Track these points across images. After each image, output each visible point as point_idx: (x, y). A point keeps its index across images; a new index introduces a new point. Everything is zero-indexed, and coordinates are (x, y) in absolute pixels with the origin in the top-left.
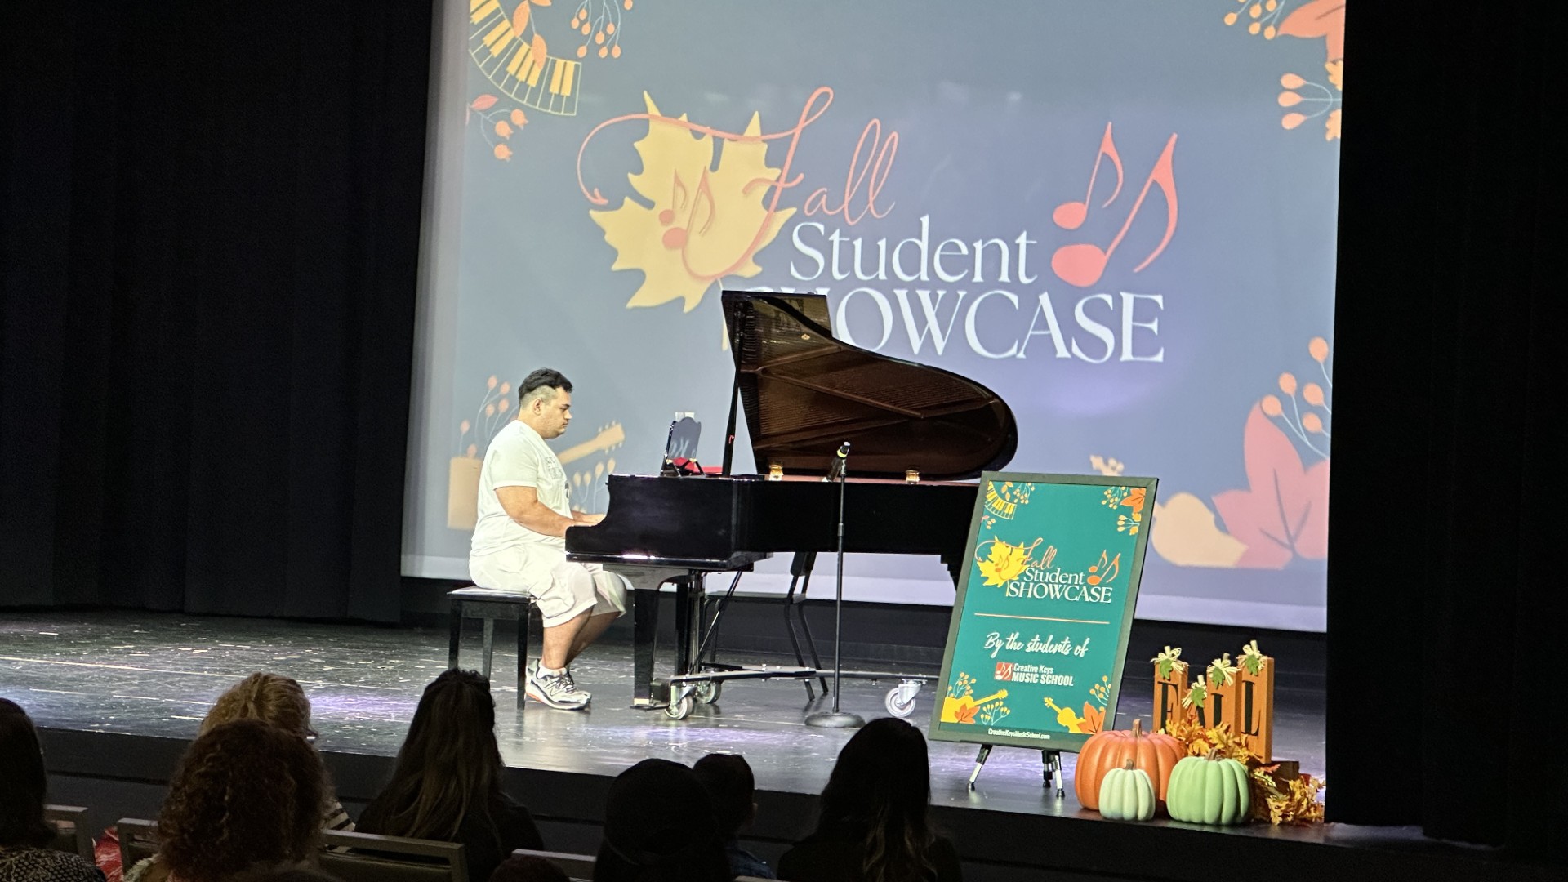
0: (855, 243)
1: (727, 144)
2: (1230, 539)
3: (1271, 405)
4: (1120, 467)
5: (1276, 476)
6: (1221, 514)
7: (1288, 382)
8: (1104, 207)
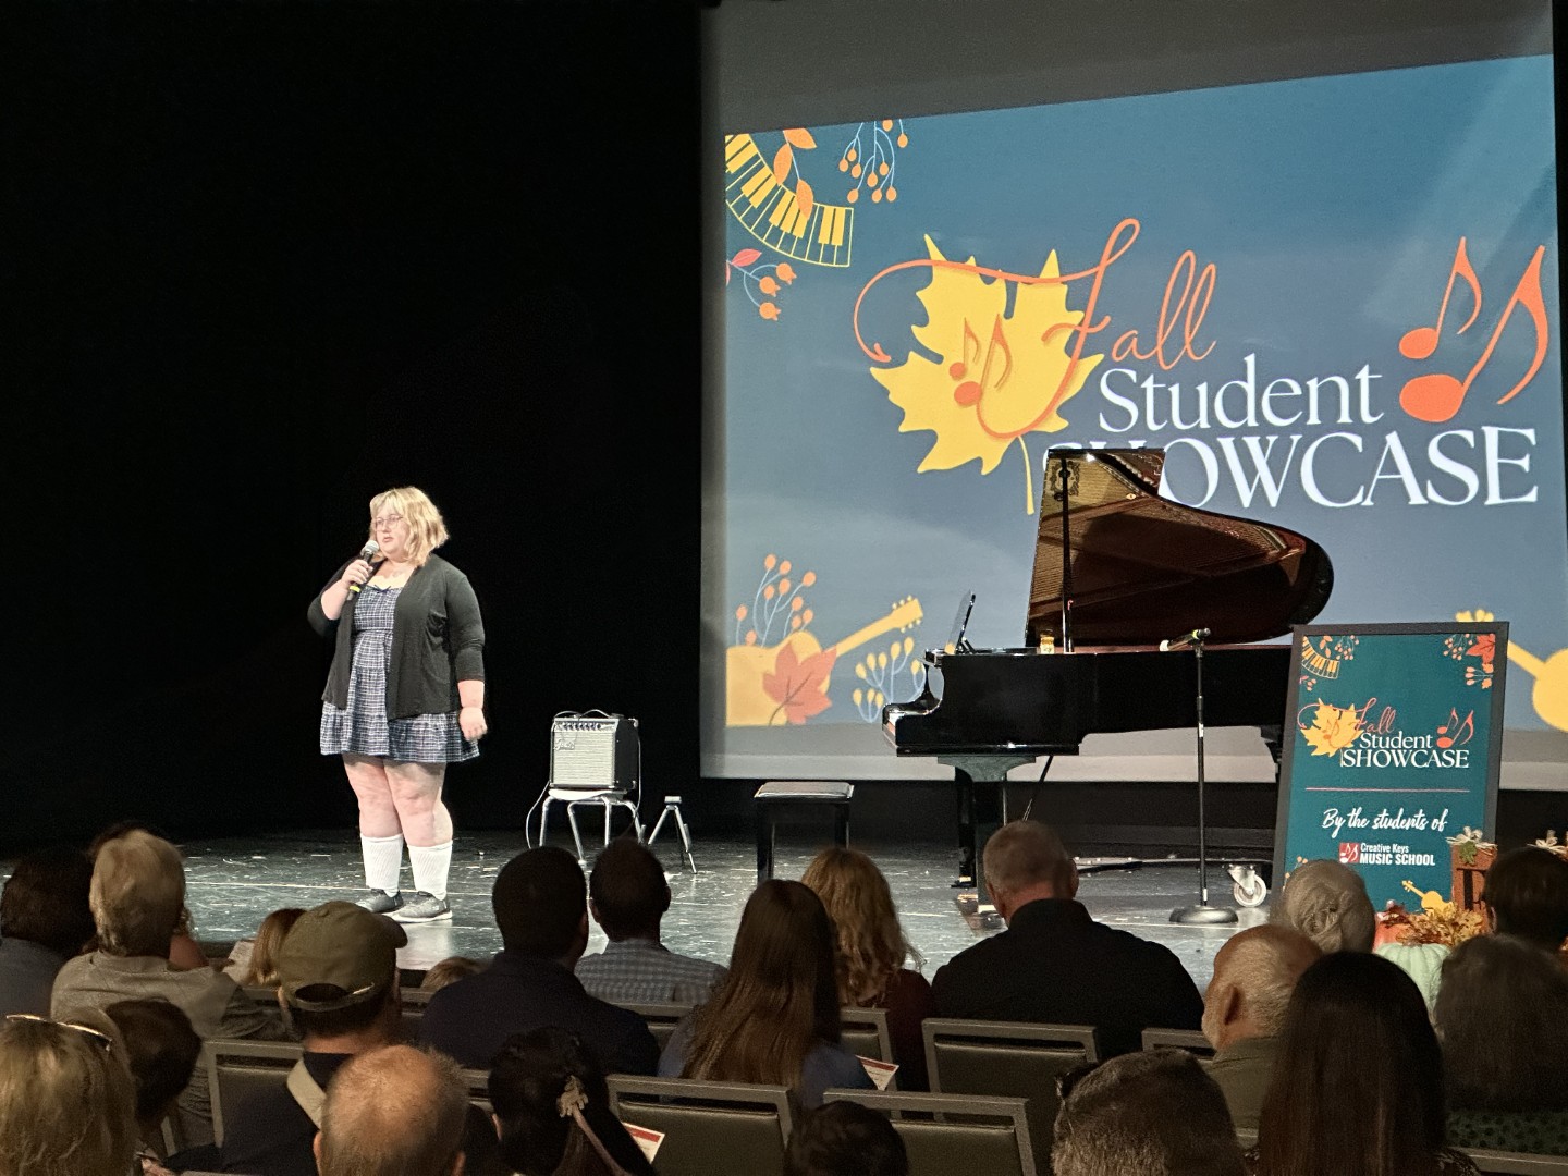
0: (1170, 389)
1: (1021, 288)
8: (1460, 332)
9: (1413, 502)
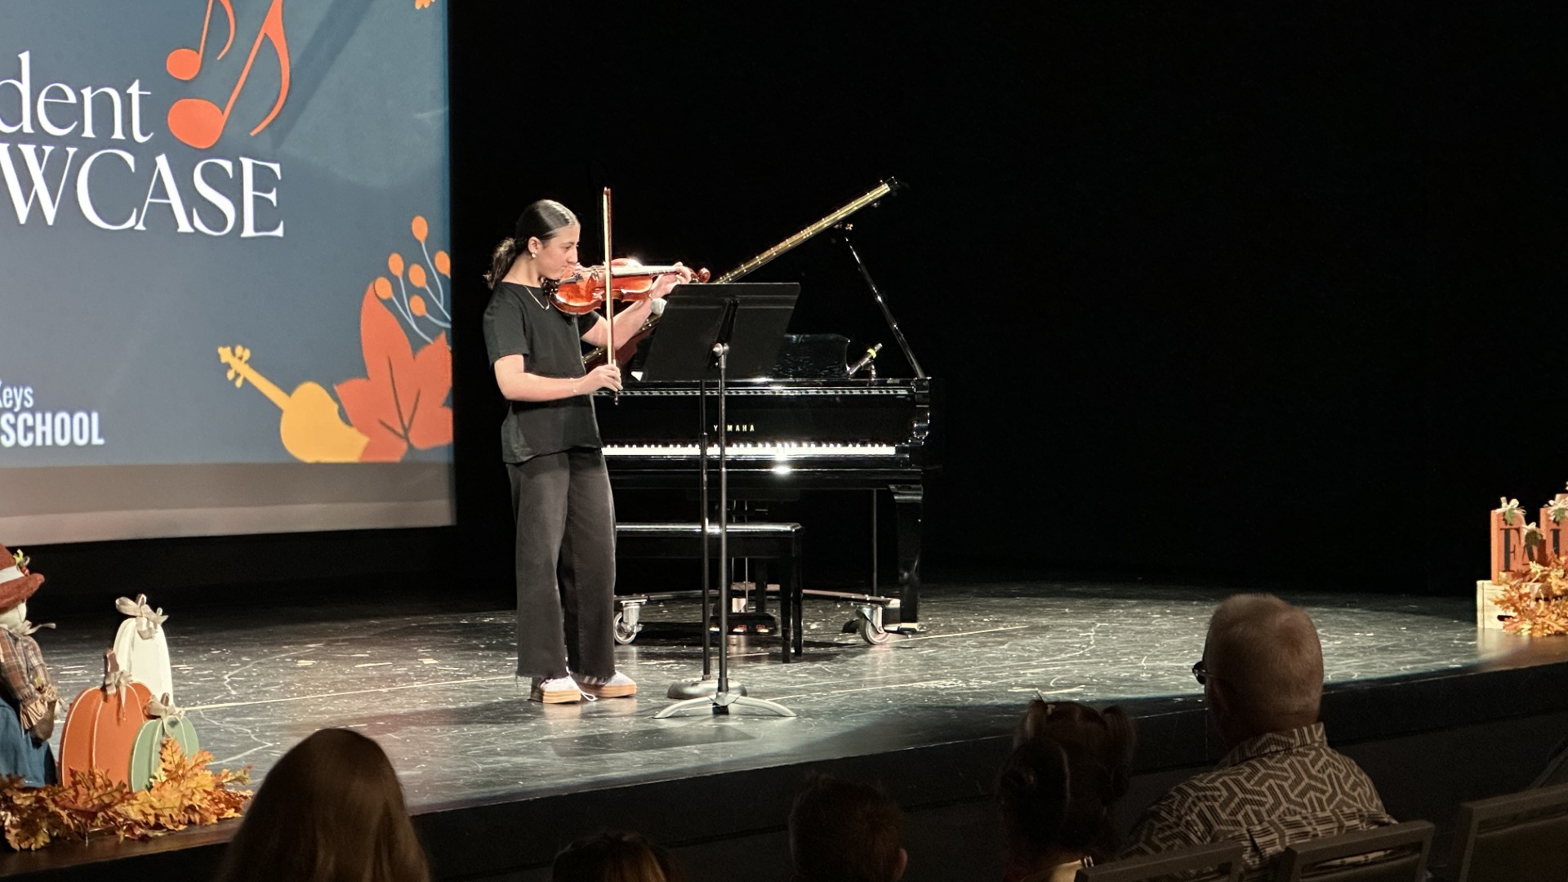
2: (353, 431)
3: (383, 287)
4: (247, 354)
5: (389, 360)
6: (343, 403)
7: (396, 263)
8: (219, 58)
9: (180, 230)
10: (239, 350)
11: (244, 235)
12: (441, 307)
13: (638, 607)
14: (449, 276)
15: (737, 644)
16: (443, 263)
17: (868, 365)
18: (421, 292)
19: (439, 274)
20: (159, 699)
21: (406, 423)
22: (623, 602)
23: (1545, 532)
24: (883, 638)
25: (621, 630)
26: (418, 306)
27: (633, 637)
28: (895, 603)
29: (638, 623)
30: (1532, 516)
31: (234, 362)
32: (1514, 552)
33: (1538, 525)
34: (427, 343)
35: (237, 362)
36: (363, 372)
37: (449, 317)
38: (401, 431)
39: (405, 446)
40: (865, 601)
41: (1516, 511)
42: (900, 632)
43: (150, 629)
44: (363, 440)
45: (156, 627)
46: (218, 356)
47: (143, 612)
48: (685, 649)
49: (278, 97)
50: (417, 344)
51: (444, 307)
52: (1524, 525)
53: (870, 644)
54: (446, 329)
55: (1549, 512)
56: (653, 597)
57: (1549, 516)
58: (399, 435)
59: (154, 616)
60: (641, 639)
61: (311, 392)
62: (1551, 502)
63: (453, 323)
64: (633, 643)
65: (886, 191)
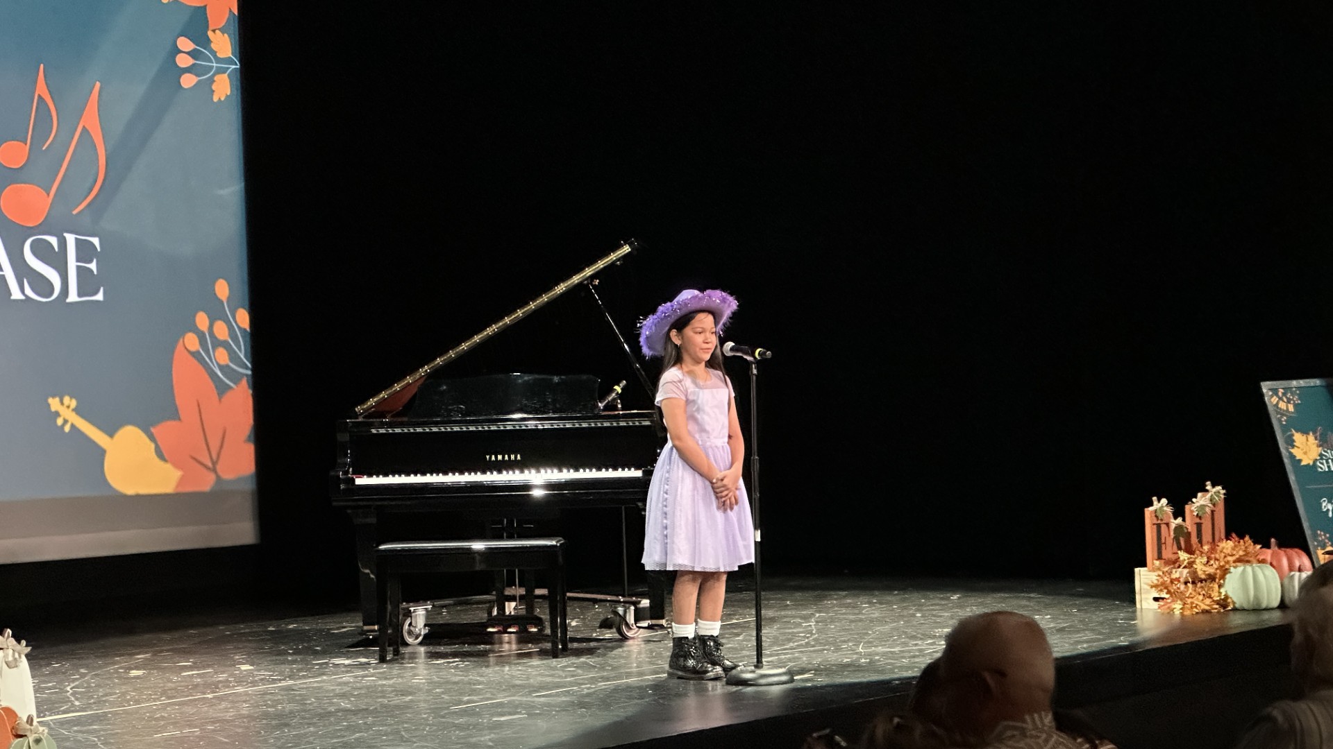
2: (168, 466)
3: (191, 341)
4: (74, 403)
5: (199, 406)
6: (159, 443)
7: (202, 320)
8: (44, 148)
9: (13, 297)
10: (67, 400)
11: (68, 300)
12: (242, 357)
13: (424, 612)
14: (248, 329)
15: (509, 642)
16: (243, 318)
17: (614, 399)
18: (225, 344)
19: (239, 327)
20: (25, 720)
21: (214, 457)
22: (412, 609)
23: (1190, 525)
24: (636, 633)
25: (410, 633)
26: (222, 356)
27: (420, 638)
28: (645, 603)
29: (425, 625)
30: (1179, 512)
31: (62, 410)
32: (1165, 543)
33: (1184, 520)
34: (230, 388)
35: (65, 410)
36: (175, 415)
37: (249, 365)
38: (210, 465)
39: (212, 477)
40: (619, 602)
41: (1165, 508)
42: (650, 627)
43: (15, 659)
44: (178, 474)
45: (20, 657)
46: (49, 405)
47: (9, 644)
48: (466, 648)
49: (96, 181)
50: (222, 389)
51: (245, 357)
52: (1172, 520)
53: (625, 638)
54: (247, 375)
55: (1193, 508)
56: (437, 603)
57: (1192, 511)
58: (208, 468)
59: (18, 647)
60: (427, 640)
61: (130, 434)
62: (1194, 500)
63: (253, 370)
64: (421, 644)
65: (627, 251)
